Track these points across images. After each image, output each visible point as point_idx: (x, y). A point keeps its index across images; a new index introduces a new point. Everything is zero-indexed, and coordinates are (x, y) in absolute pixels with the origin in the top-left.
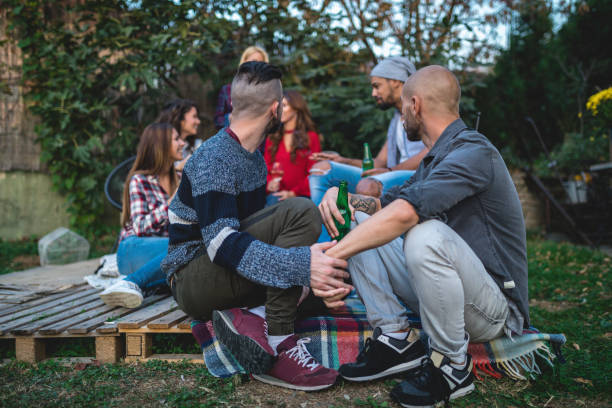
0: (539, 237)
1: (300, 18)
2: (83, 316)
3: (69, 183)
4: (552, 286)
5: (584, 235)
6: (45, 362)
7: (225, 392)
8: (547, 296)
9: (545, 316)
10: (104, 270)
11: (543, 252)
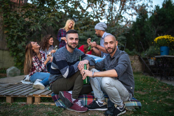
0: (141, 74)
1: (80, 11)
2: (23, 92)
3: (15, 54)
4: (143, 88)
5: (153, 74)
6: (14, 103)
7: (60, 112)
8: (141, 90)
9: (140, 96)
10: (26, 79)
11: (142, 79)
